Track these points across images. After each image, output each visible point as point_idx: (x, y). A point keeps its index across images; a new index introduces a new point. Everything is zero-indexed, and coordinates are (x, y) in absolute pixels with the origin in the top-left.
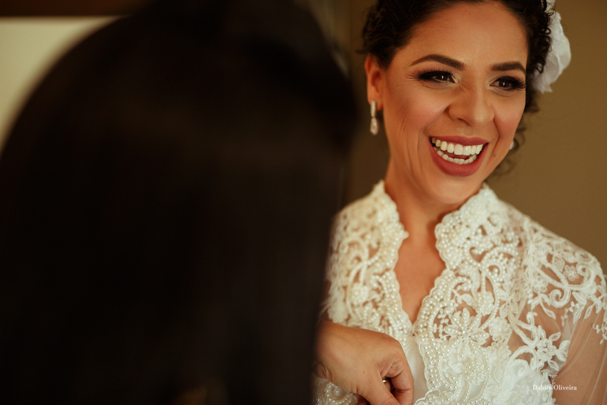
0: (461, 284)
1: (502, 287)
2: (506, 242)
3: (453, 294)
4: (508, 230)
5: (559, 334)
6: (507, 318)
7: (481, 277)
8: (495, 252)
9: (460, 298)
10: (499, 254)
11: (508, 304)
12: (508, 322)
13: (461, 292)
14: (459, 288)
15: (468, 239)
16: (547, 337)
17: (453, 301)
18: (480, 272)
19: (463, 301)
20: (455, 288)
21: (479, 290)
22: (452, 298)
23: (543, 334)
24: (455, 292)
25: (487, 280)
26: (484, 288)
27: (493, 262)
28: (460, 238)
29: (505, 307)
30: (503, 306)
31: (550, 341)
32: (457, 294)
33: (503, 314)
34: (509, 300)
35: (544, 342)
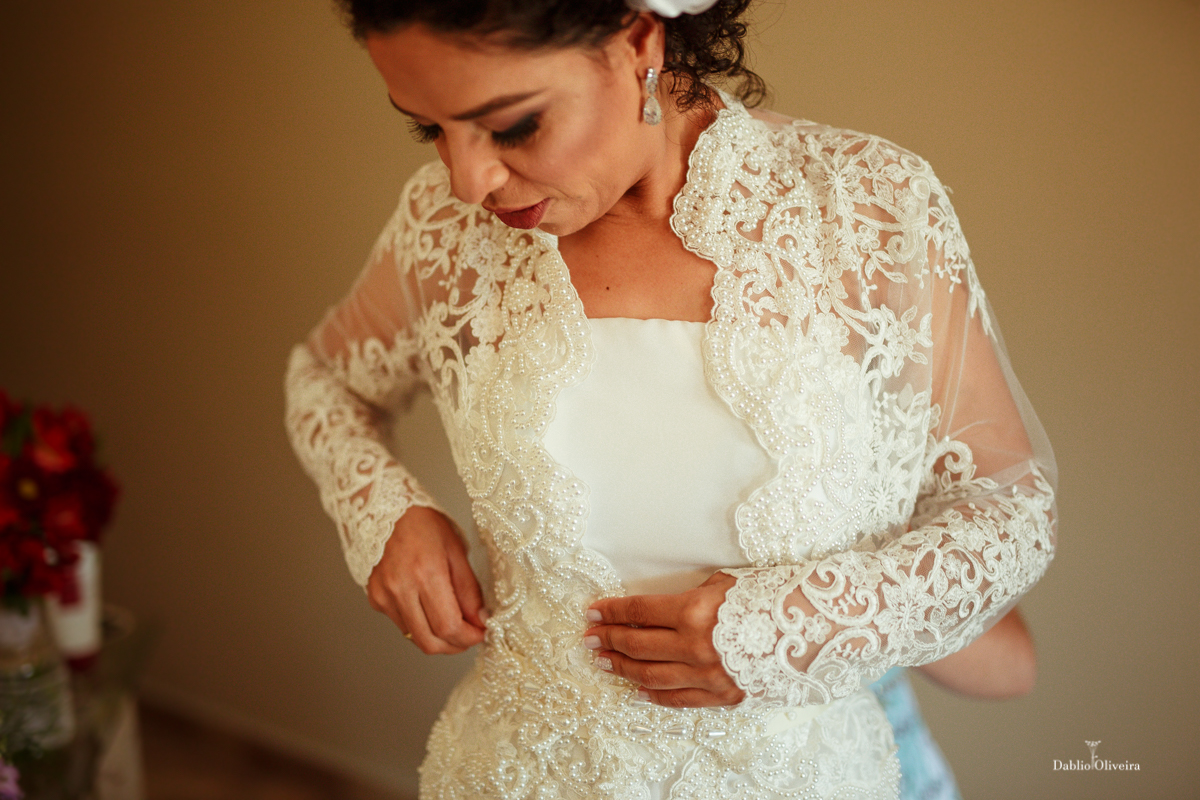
0: (750, 285)
1: (808, 265)
2: (785, 190)
3: (746, 305)
4: (782, 169)
5: (914, 309)
6: (832, 310)
7: (773, 264)
8: (775, 214)
9: (758, 307)
10: (783, 214)
11: (827, 287)
12: (838, 316)
13: (756, 298)
14: (750, 291)
15: (726, 213)
16: (898, 318)
17: (751, 315)
18: (769, 256)
19: (764, 309)
20: (745, 293)
21: (779, 284)
22: (747, 310)
23: (891, 315)
24: (748, 300)
25: (784, 263)
26: (785, 279)
27: (780, 232)
28: (713, 219)
29: (823, 294)
30: (820, 293)
31: (904, 322)
32: (751, 303)
33: (825, 307)
34: (824, 281)
35: (896, 327)
